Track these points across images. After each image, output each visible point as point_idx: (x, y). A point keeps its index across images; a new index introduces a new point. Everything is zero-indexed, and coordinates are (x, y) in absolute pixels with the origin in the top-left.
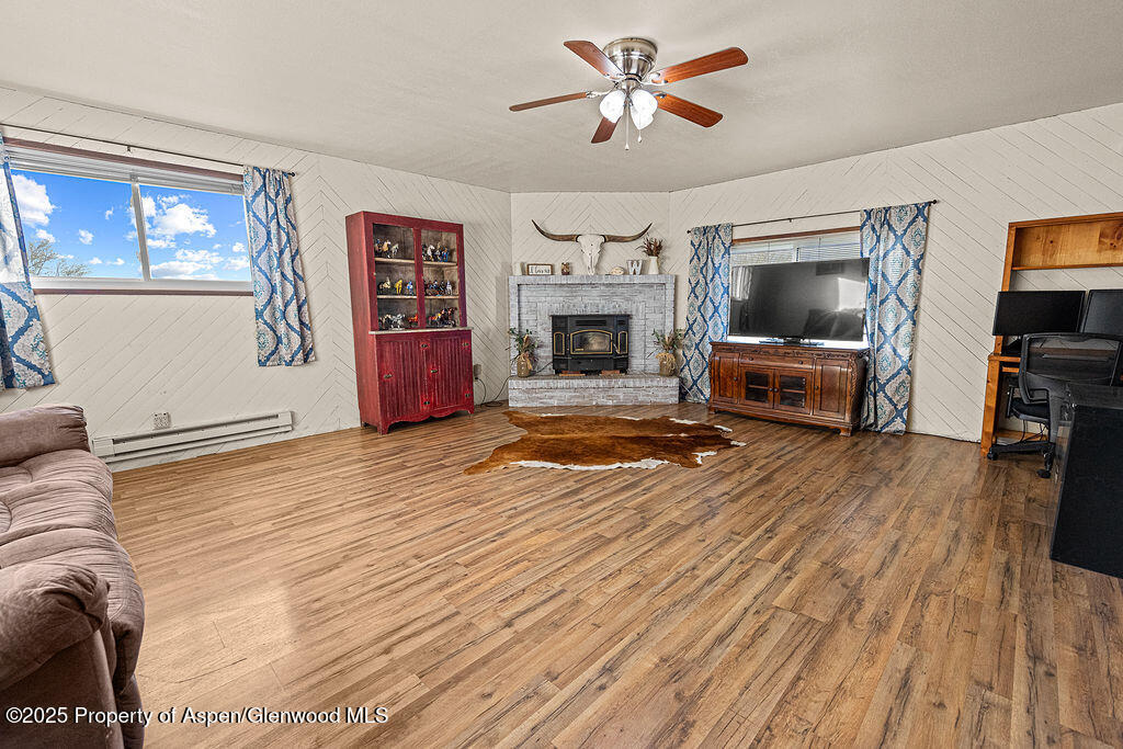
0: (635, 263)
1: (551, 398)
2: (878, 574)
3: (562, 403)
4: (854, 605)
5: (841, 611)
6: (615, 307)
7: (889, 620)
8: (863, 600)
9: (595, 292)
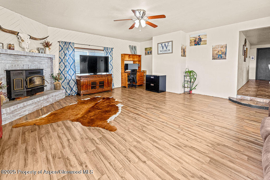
0: (42, 49)
1: (25, 111)
3: (30, 112)
6: (35, 66)
9: (27, 59)
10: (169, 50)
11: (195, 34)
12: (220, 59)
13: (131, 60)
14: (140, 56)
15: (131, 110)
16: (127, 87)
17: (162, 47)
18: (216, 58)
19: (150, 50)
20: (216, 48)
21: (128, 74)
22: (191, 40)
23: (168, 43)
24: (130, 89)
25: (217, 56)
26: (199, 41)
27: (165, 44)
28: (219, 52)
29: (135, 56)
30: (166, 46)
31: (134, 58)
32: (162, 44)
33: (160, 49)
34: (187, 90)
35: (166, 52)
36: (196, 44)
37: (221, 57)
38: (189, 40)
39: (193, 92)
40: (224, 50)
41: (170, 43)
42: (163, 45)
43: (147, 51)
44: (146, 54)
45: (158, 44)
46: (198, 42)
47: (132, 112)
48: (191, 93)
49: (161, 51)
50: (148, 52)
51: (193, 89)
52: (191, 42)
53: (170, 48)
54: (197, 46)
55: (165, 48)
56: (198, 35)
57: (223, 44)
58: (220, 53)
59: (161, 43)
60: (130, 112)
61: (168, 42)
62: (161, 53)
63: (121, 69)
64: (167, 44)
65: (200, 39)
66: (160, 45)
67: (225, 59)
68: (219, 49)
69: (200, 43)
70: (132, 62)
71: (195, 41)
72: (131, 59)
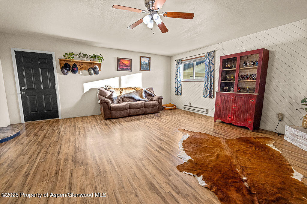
2: (72, 172)
4: (74, 159)
5: (76, 157)
7: (64, 161)
8: (72, 162)
15: (165, 146)
47: (165, 142)
60: (166, 143)
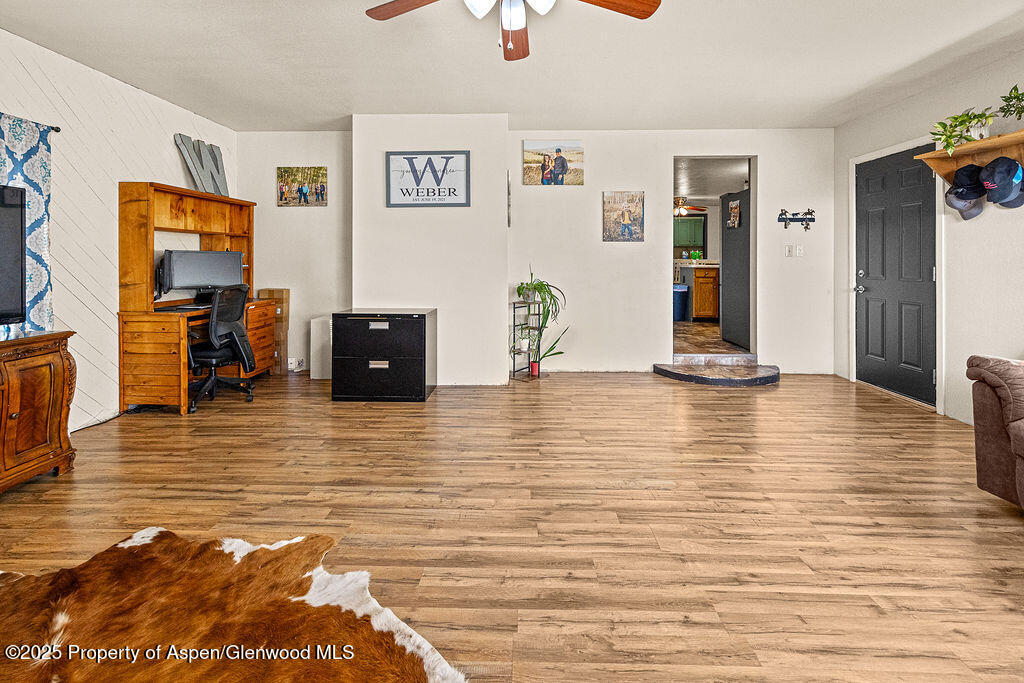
10: (452, 192)
11: (546, 142)
12: (628, 240)
13: (191, 227)
14: (243, 208)
16: (184, 409)
17: (414, 171)
18: (616, 235)
19: (316, 181)
20: (615, 203)
21: (190, 319)
22: (530, 159)
23: (448, 159)
24: (213, 418)
25: (619, 230)
26: (558, 170)
27: (430, 162)
28: (623, 214)
29: (214, 208)
30: (434, 172)
31: (205, 218)
32: (410, 161)
33: (402, 180)
34: (522, 361)
35: (437, 199)
36: (546, 181)
37: (631, 234)
38: (520, 161)
39: (545, 366)
40: (636, 210)
41: (458, 161)
42: (420, 162)
43: (295, 186)
44: (283, 199)
45: (388, 154)
46: (554, 171)
48: (536, 373)
49: (406, 192)
50: (300, 190)
51: (544, 357)
52: (526, 171)
53: (455, 179)
54: (552, 187)
55: (428, 180)
56: (557, 145)
57: (635, 189)
58: (627, 221)
59: (410, 156)
61: (448, 155)
62: (408, 200)
63: (123, 286)
64: (439, 162)
65: (562, 164)
66: (400, 163)
67: (641, 239)
68: (625, 204)
69: (561, 176)
70: (192, 243)
71: (544, 167)
72: (191, 224)
